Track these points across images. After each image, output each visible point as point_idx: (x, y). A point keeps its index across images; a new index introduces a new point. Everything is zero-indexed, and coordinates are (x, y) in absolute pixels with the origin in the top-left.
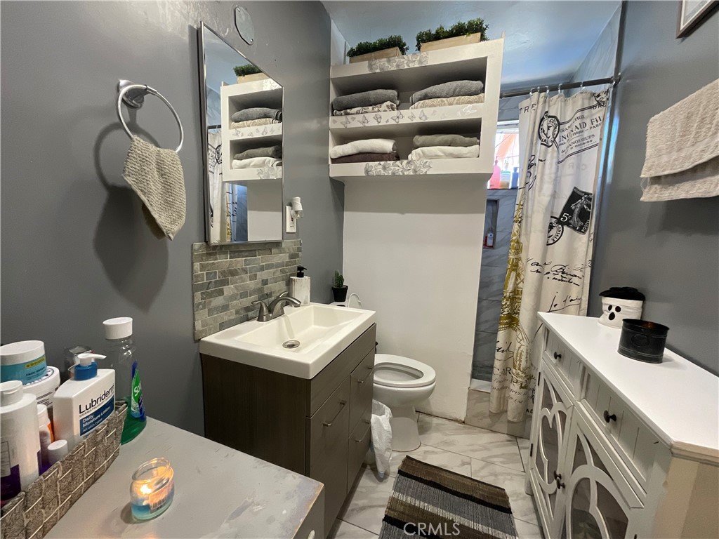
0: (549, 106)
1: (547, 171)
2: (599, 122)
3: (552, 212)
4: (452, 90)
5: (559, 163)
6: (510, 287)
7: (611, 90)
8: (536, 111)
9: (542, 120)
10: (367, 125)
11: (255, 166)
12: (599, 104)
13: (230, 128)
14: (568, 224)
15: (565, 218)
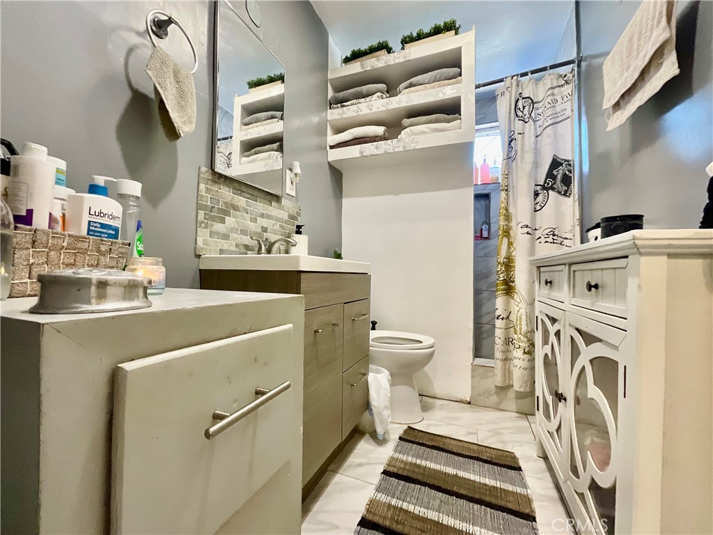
0: (522, 90)
1: (526, 143)
2: (569, 97)
3: (536, 181)
4: (433, 77)
5: (537, 137)
6: (503, 252)
7: (576, 69)
8: (510, 92)
9: (517, 101)
10: (360, 113)
11: (262, 160)
12: (567, 82)
13: (241, 130)
14: (552, 188)
15: (548, 184)
